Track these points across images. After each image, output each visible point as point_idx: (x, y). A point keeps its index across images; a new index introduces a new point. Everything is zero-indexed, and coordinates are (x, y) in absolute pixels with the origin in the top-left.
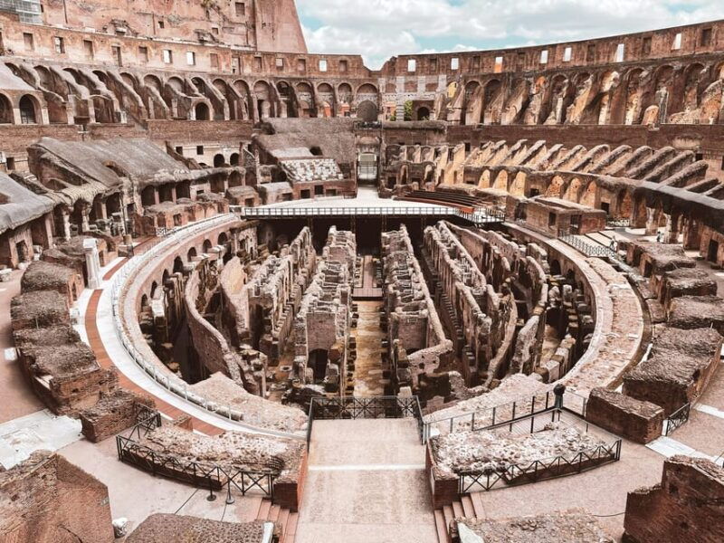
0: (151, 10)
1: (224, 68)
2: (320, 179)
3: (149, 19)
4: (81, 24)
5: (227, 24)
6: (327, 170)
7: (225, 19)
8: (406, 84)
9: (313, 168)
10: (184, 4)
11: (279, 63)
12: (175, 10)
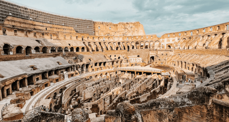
0: (114, 30)
1: (125, 40)
2: (137, 62)
3: (113, 32)
4: (101, 34)
5: (128, 31)
6: (139, 60)
7: (128, 30)
8: (167, 40)
9: (136, 60)
10: (120, 29)
11: (137, 38)
12: (118, 30)
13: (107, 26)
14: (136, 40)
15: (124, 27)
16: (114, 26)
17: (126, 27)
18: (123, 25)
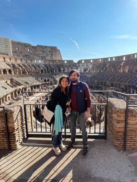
3: (32, 54)
7: (47, 54)
8: (82, 65)
10: (39, 51)
11: (57, 62)
12: (37, 53)
13: (26, 47)
14: (56, 64)
15: (42, 50)
16: (33, 48)
17: (44, 50)
18: (41, 47)
